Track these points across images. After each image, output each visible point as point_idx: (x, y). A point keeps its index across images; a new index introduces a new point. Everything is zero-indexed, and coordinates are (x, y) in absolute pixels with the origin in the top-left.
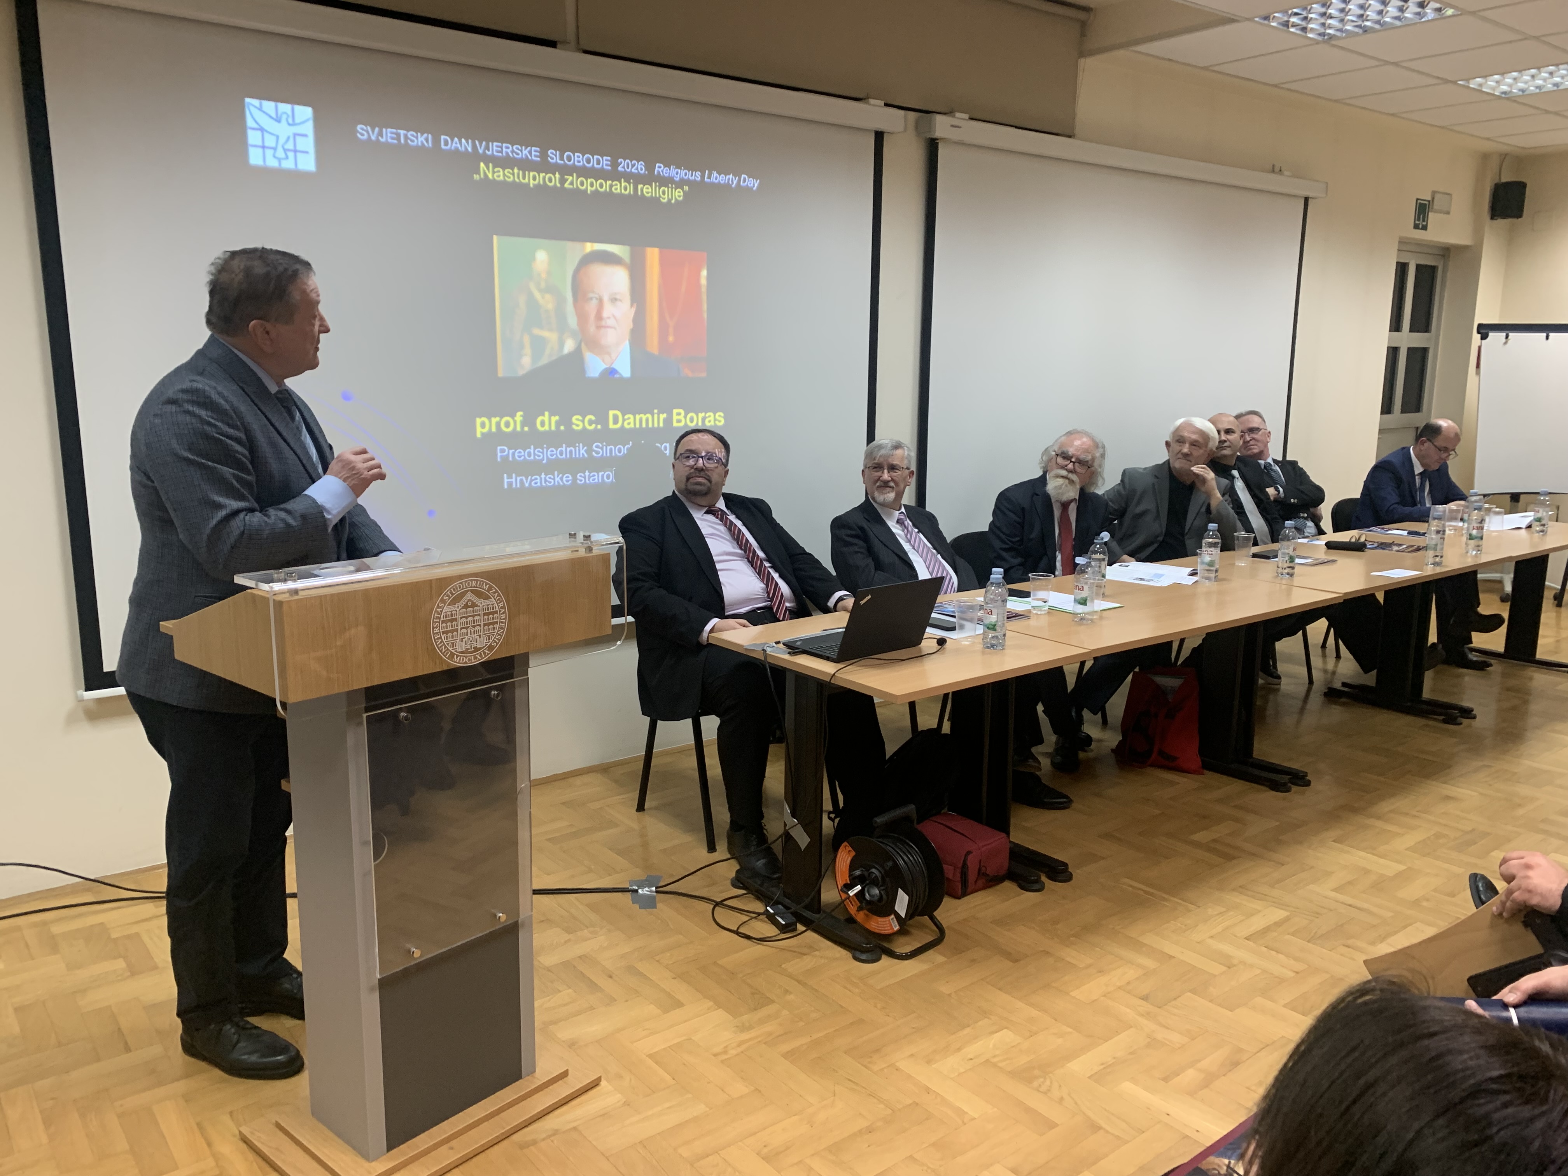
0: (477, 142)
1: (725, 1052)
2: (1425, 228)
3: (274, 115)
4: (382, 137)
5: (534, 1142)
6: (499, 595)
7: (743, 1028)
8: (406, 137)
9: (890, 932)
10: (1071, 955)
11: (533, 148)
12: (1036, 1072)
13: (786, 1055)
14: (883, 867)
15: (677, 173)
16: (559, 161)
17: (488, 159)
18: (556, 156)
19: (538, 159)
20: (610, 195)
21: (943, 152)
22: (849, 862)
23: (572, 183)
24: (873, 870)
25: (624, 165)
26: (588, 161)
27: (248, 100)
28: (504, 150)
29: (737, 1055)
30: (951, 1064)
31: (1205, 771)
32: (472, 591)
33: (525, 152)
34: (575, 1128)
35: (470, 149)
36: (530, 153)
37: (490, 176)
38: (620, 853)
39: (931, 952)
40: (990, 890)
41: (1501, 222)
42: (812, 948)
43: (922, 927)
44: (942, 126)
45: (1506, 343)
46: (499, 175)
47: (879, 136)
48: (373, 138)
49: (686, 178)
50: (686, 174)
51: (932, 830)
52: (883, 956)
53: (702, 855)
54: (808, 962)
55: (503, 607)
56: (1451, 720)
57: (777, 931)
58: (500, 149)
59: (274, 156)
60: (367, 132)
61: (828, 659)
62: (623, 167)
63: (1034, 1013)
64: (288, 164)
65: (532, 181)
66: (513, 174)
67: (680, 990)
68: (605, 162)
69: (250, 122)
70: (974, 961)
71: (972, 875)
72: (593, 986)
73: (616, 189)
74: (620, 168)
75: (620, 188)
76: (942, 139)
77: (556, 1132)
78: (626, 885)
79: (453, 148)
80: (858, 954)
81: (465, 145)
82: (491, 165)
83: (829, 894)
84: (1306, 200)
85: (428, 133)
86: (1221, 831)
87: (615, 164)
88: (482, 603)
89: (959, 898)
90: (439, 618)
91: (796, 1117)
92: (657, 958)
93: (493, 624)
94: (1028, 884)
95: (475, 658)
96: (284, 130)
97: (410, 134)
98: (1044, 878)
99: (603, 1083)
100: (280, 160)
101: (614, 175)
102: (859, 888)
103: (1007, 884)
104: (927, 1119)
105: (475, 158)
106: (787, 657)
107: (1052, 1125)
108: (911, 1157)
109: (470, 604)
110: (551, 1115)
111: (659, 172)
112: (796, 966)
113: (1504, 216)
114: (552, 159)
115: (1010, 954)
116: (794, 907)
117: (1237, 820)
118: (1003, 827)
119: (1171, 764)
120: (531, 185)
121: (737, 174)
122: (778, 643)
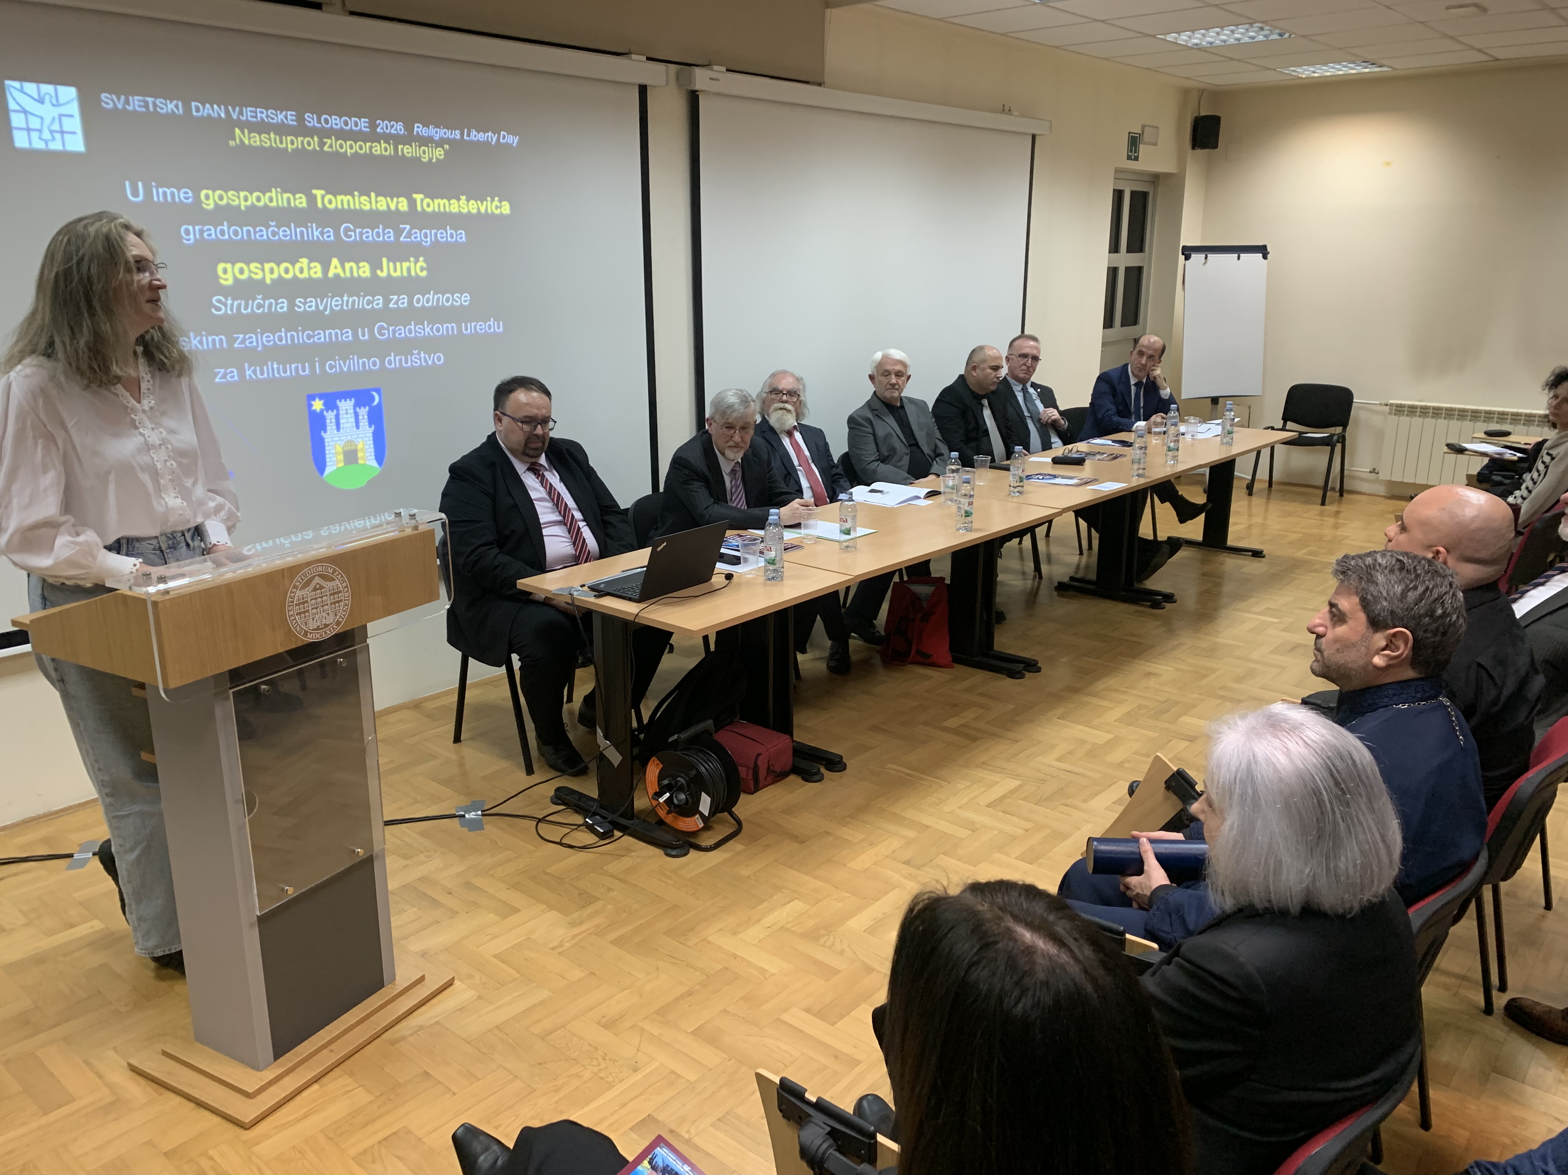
0: (230, 108)
1: (561, 945)
2: (1136, 159)
3: (36, 96)
4: (129, 105)
5: (403, 1038)
6: (342, 576)
7: (573, 924)
8: (155, 105)
9: (696, 829)
10: (847, 833)
11: (289, 113)
12: (822, 932)
13: (613, 943)
14: (688, 776)
15: (436, 132)
16: (316, 125)
17: (243, 125)
18: (313, 119)
19: (295, 123)
20: (370, 157)
21: (704, 104)
22: (657, 774)
23: (331, 146)
24: (679, 779)
25: (383, 126)
26: (346, 124)
27: (8, 82)
28: (259, 115)
29: (572, 947)
30: (753, 933)
31: (955, 665)
32: (319, 575)
33: (281, 116)
34: (437, 1023)
35: (223, 115)
36: (286, 117)
37: (247, 142)
38: (442, 783)
39: (731, 842)
40: (778, 784)
41: (1199, 152)
42: (628, 850)
43: (723, 822)
44: (701, 79)
45: (1205, 263)
46: (256, 140)
47: (643, 90)
48: (120, 106)
49: (446, 136)
50: (445, 133)
51: (726, 738)
52: (691, 850)
53: (521, 779)
54: (626, 862)
55: (346, 587)
56: (1156, 605)
57: (597, 839)
58: (254, 114)
59: (40, 138)
60: (112, 100)
61: (630, 599)
62: (382, 128)
63: (819, 884)
64: (56, 146)
65: (289, 145)
66: (270, 139)
67: (515, 898)
68: (363, 124)
69: (12, 105)
70: (768, 846)
71: (762, 773)
72: (436, 904)
73: (376, 151)
74: (378, 130)
75: (380, 149)
76: (702, 91)
77: (421, 1028)
78: (453, 812)
79: (205, 115)
80: (669, 851)
81: (217, 111)
82: (246, 131)
83: (641, 802)
84: (1034, 137)
85: (178, 99)
86: (968, 716)
87: (373, 126)
88: (328, 585)
89: (752, 794)
90: (292, 602)
91: (626, 991)
92: (491, 873)
93: (338, 602)
94: (809, 776)
95: (326, 633)
96: (48, 111)
97: (158, 101)
98: (823, 770)
99: (457, 983)
100: (46, 142)
101: (373, 137)
102: (668, 795)
103: (792, 778)
104: (736, 979)
105: (230, 124)
106: (592, 600)
107: (836, 972)
108: (725, 1011)
109: (318, 587)
110: (415, 1014)
111: (418, 132)
112: (616, 867)
113: (1203, 146)
114: (310, 122)
115: (797, 837)
116: (611, 817)
117: (981, 706)
118: (786, 727)
119: (927, 661)
120: (290, 150)
121: (497, 131)
122: (582, 586)
